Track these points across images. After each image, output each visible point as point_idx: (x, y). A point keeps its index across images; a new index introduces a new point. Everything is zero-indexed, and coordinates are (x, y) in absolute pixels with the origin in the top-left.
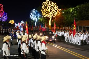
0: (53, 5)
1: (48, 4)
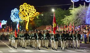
0: (31, 8)
1: (25, 7)
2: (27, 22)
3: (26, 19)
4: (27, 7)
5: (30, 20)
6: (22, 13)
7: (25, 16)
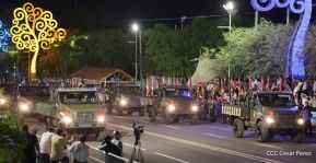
2: (33, 54)
3: (30, 47)
4: (34, 15)
5: (40, 49)
6: (20, 29)
7: (27, 39)
